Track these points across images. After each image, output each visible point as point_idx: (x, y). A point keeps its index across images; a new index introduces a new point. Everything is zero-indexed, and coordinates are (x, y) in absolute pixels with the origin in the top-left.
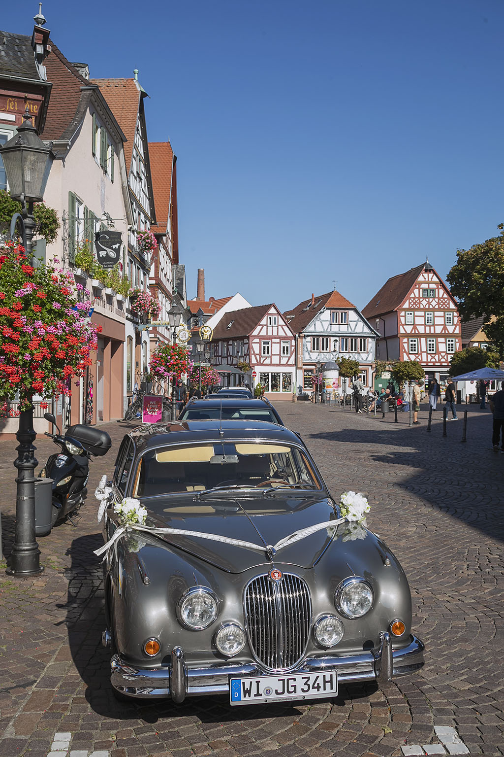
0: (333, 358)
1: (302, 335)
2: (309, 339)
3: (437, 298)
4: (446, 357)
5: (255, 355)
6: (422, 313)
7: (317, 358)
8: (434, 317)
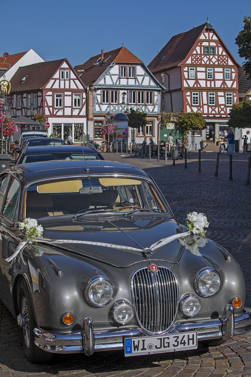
0: (121, 110)
1: (93, 88)
2: (99, 92)
3: (216, 55)
4: (225, 110)
5: (49, 107)
6: (203, 69)
7: (106, 110)
8: (214, 72)
